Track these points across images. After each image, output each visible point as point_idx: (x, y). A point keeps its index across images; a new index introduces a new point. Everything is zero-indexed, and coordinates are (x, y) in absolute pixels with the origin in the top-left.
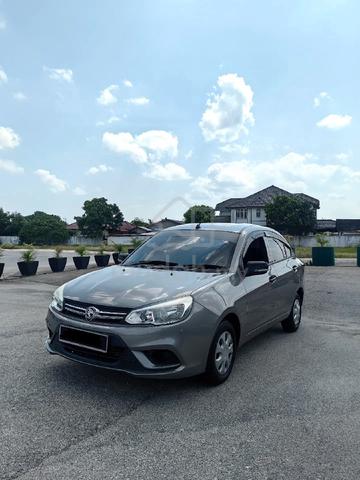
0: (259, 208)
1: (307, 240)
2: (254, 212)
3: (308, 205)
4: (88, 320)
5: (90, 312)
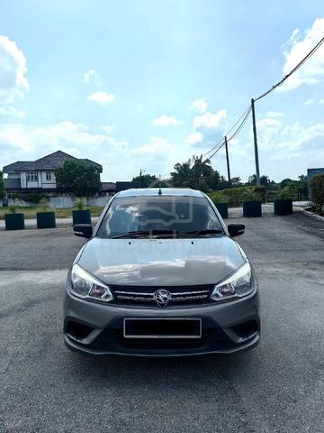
0: (48, 171)
1: (94, 200)
2: (44, 175)
3: (93, 170)
4: (162, 306)
5: (162, 295)
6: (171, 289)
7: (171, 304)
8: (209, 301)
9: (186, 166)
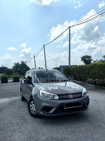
4: (72, 99)
5: (72, 96)
6: (73, 94)
7: (74, 98)
8: (81, 97)
9: (18, 64)
